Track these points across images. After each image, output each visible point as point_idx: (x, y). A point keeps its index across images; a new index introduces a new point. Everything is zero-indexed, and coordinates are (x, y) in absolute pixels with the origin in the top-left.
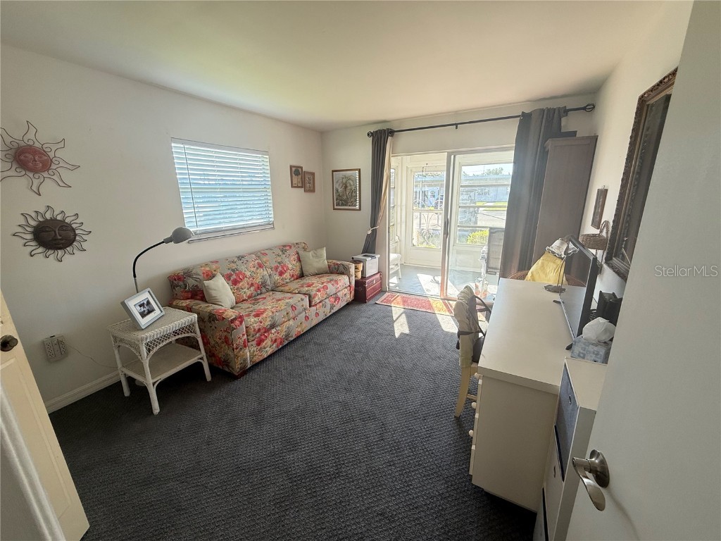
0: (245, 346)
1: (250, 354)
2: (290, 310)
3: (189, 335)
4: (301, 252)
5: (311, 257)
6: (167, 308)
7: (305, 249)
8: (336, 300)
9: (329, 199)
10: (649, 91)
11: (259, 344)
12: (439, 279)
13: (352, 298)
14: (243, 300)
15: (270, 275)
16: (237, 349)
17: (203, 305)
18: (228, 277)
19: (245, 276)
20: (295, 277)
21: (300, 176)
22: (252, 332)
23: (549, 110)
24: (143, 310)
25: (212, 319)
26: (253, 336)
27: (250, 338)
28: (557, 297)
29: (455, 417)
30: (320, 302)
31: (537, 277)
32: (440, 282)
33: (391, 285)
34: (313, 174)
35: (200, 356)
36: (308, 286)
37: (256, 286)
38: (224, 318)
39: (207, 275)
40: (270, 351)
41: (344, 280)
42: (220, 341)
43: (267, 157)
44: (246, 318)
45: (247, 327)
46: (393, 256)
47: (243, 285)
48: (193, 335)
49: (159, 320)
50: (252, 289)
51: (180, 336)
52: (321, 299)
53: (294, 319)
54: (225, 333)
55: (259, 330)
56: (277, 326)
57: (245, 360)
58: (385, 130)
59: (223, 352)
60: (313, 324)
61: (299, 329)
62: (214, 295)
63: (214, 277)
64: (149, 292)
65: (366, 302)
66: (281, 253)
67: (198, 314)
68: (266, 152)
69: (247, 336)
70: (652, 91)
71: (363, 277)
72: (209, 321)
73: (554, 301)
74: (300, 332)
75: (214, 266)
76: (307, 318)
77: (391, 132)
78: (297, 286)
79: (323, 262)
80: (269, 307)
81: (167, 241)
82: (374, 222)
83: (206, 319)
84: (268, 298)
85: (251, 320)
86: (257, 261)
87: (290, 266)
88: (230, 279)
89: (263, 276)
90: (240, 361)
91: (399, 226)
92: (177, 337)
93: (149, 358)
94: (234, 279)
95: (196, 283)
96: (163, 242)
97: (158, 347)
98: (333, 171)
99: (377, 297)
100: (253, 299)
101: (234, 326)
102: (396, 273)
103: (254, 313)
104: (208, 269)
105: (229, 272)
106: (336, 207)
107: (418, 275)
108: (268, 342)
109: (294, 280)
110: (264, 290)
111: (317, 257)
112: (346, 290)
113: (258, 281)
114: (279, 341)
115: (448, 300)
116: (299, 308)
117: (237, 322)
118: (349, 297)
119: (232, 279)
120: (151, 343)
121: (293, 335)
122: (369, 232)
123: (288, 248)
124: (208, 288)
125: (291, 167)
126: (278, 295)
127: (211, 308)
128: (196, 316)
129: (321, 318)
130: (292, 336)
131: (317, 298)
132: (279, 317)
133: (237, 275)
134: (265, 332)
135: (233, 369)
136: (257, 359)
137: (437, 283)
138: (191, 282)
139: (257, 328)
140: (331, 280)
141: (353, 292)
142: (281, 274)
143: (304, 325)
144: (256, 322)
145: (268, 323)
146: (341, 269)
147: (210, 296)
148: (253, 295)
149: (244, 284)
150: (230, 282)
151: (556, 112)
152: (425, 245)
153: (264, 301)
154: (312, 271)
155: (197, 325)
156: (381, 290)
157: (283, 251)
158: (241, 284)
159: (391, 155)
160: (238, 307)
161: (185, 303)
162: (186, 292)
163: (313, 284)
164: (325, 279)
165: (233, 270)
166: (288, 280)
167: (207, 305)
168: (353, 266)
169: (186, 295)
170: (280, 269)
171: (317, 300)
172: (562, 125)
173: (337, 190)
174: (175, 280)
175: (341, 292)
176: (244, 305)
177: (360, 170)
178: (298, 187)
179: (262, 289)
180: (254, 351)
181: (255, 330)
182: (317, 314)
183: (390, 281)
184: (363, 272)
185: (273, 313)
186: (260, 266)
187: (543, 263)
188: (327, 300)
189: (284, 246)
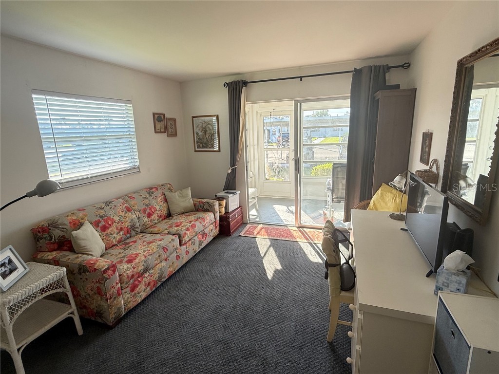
0: (119, 295)
1: (124, 301)
2: (161, 252)
3: (58, 290)
4: (167, 193)
5: (177, 197)
6: (31, 263)
7: (170, 190)
8: (203, 237)
9: (191, 142)
10: (467, 57)
11: (132, 290)
12: (293, 208)
13: (218, 232)
14: (113, 246)
15: (139, 218)
16: (110, 299)
17: (71, 256)
18: (96, 224)
19: (113, 222)
20: (163, 217)
21: (162, 123)
22: (125, 279)
23: (375, 67)
24: (4, 270)
25: (82, 271)
26: (127, 283)
27: (124, 286)
28: (402, 224)
29: (328, 342)
30: (189, 241)
31: (378, 206)
32: (294, 212)
33: (250, 217)
34: (174, 120)
35: (71, 310)
36: (177, 226)
37: (125, 230)
38: (95, 269)
39: (74, 224)
40: (144, 295)
41: (210, 217)
42: (91, 293)
43: (131, 105)
44: (118, 266)
45: (120, 275)
46: (251, 190)
47: (112, 231)
48: (61, 290)
49: (23, 279)
50: (121, 233)
51: (48, 294)
52: (190, 237)
53: (166, 260)
54: (98, 285)
55: (133, 276)
56: (150, 270)
57: (119, 309)
58: (239, 82)
59: (95, 303)
60: (184, 262)
61: (171, 269)
62: (83, 245)
63: (82, 225)
64: (10, 249)
65: (230, 235)
66: (148, 195)
67: (67, 267)
68: (129, 101)
69: (121, 284)
70: (470, 57)
71: (227, 212)
72: (78, 273)
73: (401, 229)
74: (172, 271)
75: (81, 214)
76: (178, 257)
77: (245, 83)
78: (166, 227)
79: (189, 202)
80: (140, 252)
81: (30, 195)
82: (233, 162)
83: (76, 271)
84: (139, 242)
85: (124, 267)
86: (125, 205)
87: (158, 207)
88: (98, 226)
89: (132, 220)
90: (114, 310)
91: (252, 163)
92: (45, 295)
93: (13, 323)
94: (102, 226)
95: (62, 234)
96: (26, 196)
97: (23, 309)
98: (193, 117)
99: (240, 229)
100: (124, 243)
101: (107, 276)
102: (254, 205)
103: (126, 259)
104: (74, 218)
105: (97, 218)
106: (197, 149)
107: (274, 206)
108: (142, 286)
109: (162, 220)
110: (133, 233)
111: (183, 196)
112: (212, 225)
113: (127, 224)
114: (152, 284)
115: (303, 227)
116: (170, 248)
117: (110, 272)
118: (215, 232)
119: (100, 225)
120: (15, 305)
121: (166, 275)
122: (230, 171)
123: (154, 190)
124: (77, 238)
125: (154, 114)
126: (149, 238)
127: (80, 260)
128: (65, 269)
129: (191, 255)
130: (165, 277)
131: (186, 237)
132: (151, 260)
133: (106, 221)
134: (138, 277)
135: (107, 319)
136: (131, 305)
137: (292, 212)
138: (57, 233)
139: (130, 275)
140: (198, 218)
141: (218, 227)
142: (149, 215)
143: (175, 265)
144: (129, 269)
145: (141, 268)
146: (206, 206)
147: (79, 246)
148: (123, 239)
149: (113, 229)
150: (99, 229)
151: (381, 69)
152: (275, 179)
153: (135, 244)
154: (179, 210)
155: (66, 279)
156: (243, 223)
157: (150, 193)
158: (111, 229)
159: (246, 103)
160: (108, 254)
161: (51, 255)
162: (51, 244)
163: (181, 223)
164: (192, 217)
165: (101, 217)
166: (156, 221)
167: (76, 256)
168: (217, 203)
169: (52, 247)
170: (148, 211)
171: (186, 239)
172: (387, 78)
173: (197, 134)
174: (39, 232)
175: (208, 229)
176: (115, 251)
177: (218, 115)
178: (161, 132)
179: (131, 232)
180: (128, 298)
181: (128, 277)
182: (187, 252)
183: (250, 213)
184: (226, 208)
185: (145, 257)
186: (128, 210)
187: (381, 193)
188: (196, 238)
189: (151, 188)
